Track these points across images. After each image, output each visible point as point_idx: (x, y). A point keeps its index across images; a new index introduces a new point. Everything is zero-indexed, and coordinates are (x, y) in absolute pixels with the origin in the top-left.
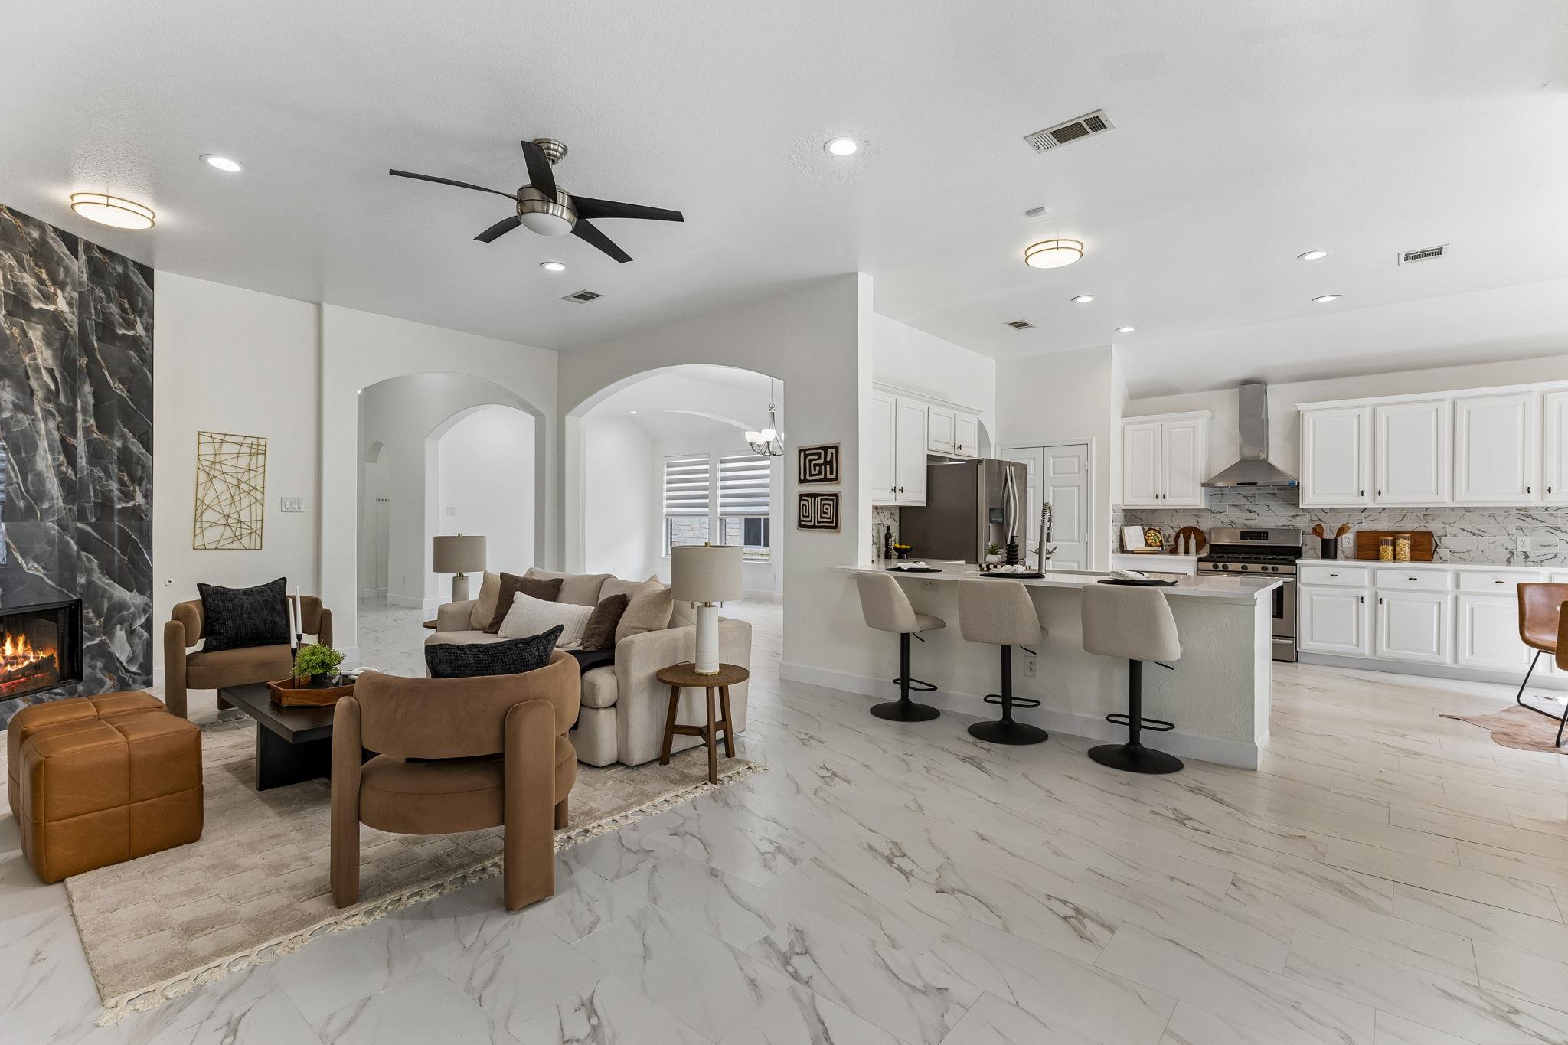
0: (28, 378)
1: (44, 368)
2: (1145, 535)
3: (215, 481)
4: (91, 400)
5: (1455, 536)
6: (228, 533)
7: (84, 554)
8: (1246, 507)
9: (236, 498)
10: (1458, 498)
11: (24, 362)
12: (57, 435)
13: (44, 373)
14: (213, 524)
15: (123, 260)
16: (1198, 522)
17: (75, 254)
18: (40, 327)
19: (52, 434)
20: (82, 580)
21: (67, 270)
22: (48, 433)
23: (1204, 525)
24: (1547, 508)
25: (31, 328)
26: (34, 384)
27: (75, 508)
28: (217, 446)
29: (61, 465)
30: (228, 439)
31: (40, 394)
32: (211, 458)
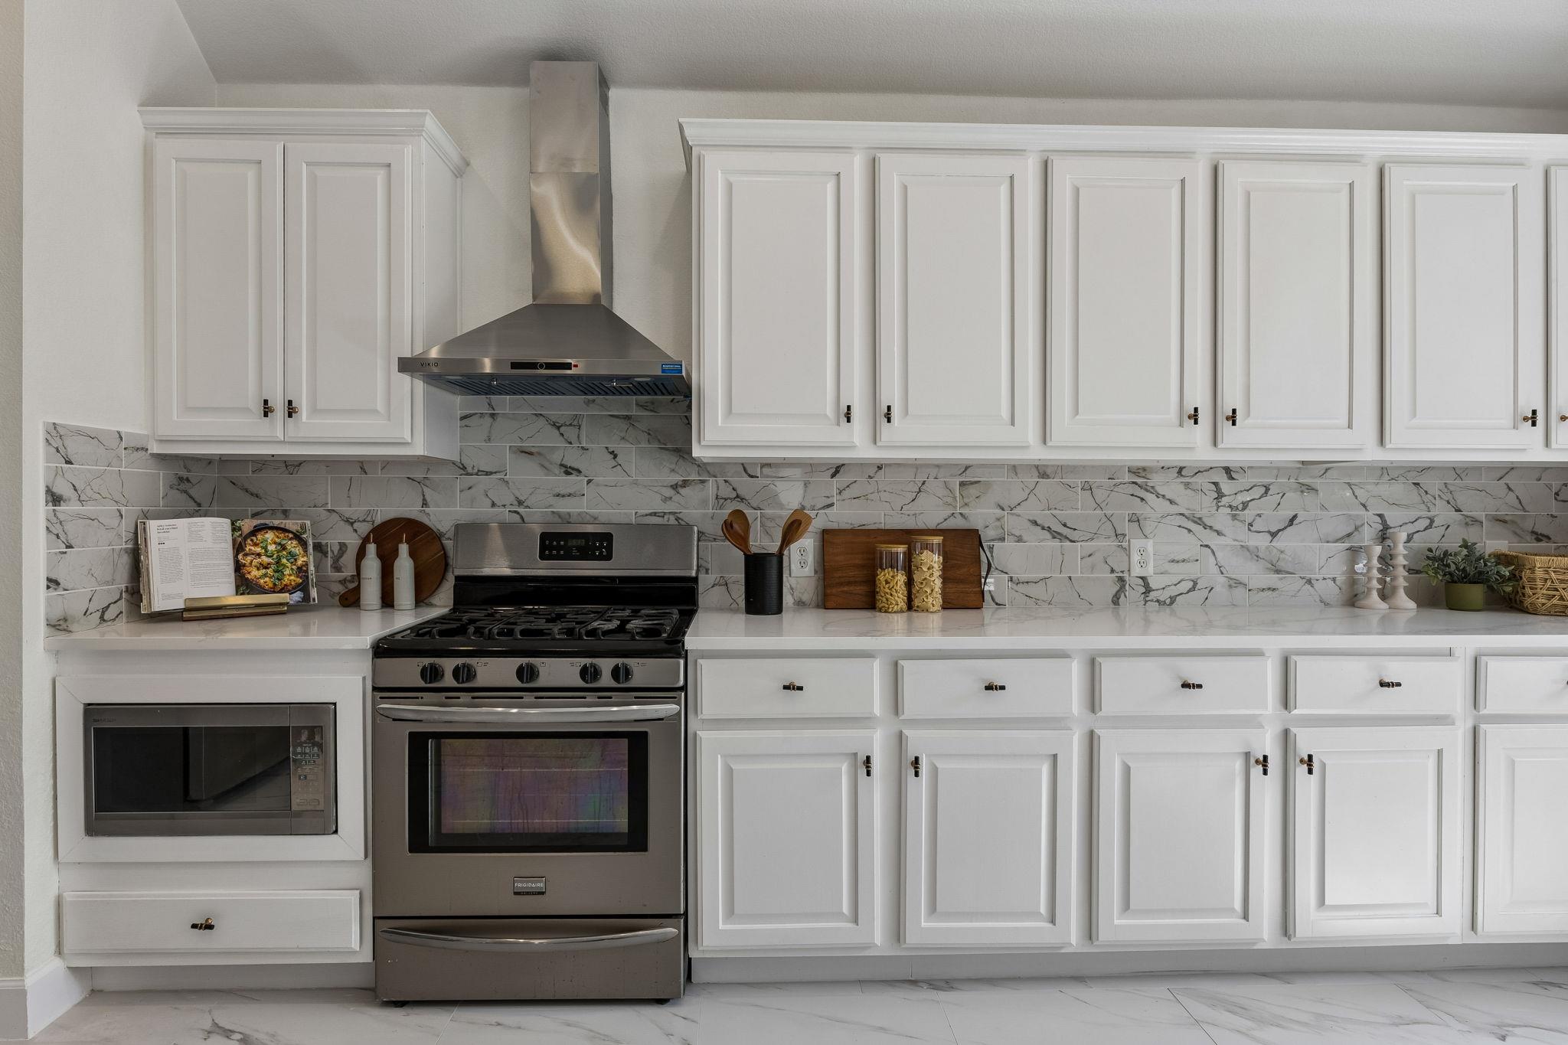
2: (238, 548)
5: (1020, 539)
8: (557, 457)
10: (1057, 436)
16: (425, 504)
23: (442, 515)
24: (1181, 469)
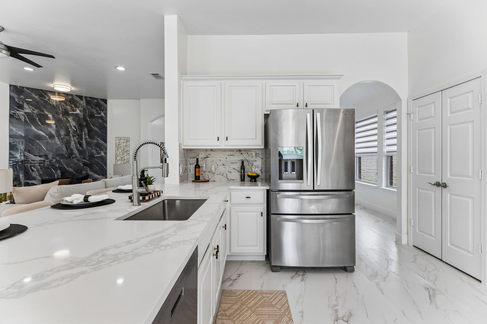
0: (68, 128)
1: (73, 126)
3: (119, 149)
4: (87, 132)
6: (122, 162)
7: (85, 167)
9: (124, 153)
11: (67, 125)
12: (77, 140)
13: (73, 127)
14: (119, 160)
15: (97, 99)
17: (82, 100)
18: (72, 117)
19: (75, 140)
20: (84, 172)
21: (80, 104)
22: (74, 140)
25: (69, 118)
26: (70, 130)
27: (82, 156)
28: (119, 140)
29: (78, 147)
30: (121, 138)
31: (72, 132)
32: (118, 144)
